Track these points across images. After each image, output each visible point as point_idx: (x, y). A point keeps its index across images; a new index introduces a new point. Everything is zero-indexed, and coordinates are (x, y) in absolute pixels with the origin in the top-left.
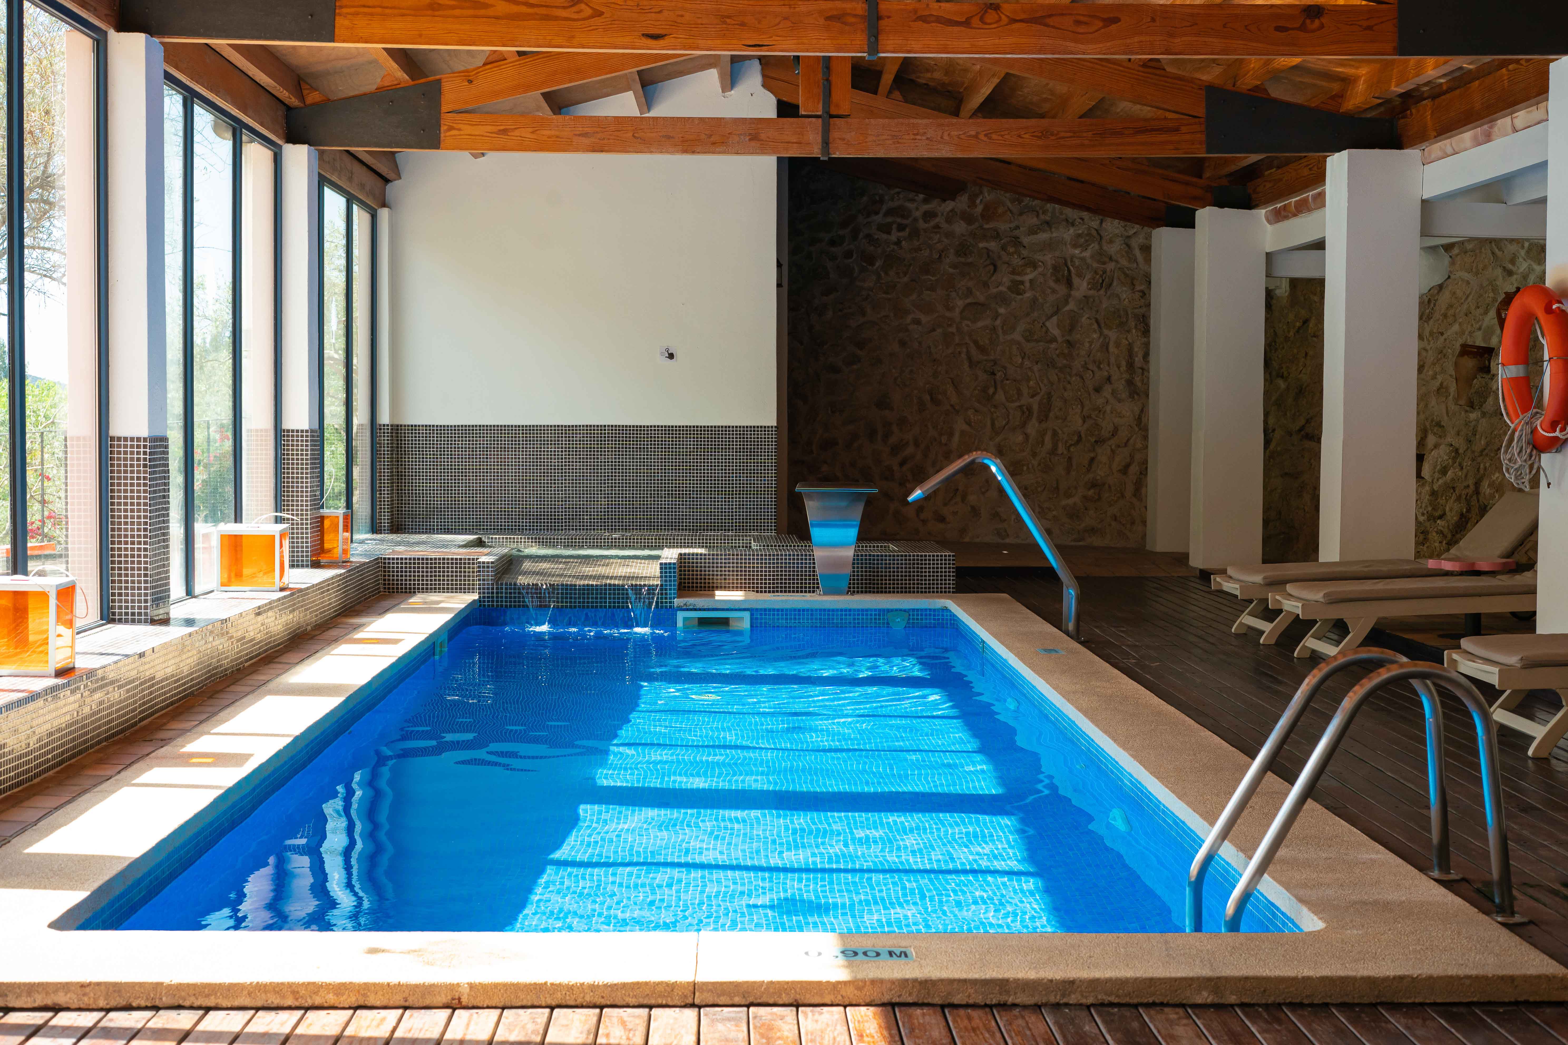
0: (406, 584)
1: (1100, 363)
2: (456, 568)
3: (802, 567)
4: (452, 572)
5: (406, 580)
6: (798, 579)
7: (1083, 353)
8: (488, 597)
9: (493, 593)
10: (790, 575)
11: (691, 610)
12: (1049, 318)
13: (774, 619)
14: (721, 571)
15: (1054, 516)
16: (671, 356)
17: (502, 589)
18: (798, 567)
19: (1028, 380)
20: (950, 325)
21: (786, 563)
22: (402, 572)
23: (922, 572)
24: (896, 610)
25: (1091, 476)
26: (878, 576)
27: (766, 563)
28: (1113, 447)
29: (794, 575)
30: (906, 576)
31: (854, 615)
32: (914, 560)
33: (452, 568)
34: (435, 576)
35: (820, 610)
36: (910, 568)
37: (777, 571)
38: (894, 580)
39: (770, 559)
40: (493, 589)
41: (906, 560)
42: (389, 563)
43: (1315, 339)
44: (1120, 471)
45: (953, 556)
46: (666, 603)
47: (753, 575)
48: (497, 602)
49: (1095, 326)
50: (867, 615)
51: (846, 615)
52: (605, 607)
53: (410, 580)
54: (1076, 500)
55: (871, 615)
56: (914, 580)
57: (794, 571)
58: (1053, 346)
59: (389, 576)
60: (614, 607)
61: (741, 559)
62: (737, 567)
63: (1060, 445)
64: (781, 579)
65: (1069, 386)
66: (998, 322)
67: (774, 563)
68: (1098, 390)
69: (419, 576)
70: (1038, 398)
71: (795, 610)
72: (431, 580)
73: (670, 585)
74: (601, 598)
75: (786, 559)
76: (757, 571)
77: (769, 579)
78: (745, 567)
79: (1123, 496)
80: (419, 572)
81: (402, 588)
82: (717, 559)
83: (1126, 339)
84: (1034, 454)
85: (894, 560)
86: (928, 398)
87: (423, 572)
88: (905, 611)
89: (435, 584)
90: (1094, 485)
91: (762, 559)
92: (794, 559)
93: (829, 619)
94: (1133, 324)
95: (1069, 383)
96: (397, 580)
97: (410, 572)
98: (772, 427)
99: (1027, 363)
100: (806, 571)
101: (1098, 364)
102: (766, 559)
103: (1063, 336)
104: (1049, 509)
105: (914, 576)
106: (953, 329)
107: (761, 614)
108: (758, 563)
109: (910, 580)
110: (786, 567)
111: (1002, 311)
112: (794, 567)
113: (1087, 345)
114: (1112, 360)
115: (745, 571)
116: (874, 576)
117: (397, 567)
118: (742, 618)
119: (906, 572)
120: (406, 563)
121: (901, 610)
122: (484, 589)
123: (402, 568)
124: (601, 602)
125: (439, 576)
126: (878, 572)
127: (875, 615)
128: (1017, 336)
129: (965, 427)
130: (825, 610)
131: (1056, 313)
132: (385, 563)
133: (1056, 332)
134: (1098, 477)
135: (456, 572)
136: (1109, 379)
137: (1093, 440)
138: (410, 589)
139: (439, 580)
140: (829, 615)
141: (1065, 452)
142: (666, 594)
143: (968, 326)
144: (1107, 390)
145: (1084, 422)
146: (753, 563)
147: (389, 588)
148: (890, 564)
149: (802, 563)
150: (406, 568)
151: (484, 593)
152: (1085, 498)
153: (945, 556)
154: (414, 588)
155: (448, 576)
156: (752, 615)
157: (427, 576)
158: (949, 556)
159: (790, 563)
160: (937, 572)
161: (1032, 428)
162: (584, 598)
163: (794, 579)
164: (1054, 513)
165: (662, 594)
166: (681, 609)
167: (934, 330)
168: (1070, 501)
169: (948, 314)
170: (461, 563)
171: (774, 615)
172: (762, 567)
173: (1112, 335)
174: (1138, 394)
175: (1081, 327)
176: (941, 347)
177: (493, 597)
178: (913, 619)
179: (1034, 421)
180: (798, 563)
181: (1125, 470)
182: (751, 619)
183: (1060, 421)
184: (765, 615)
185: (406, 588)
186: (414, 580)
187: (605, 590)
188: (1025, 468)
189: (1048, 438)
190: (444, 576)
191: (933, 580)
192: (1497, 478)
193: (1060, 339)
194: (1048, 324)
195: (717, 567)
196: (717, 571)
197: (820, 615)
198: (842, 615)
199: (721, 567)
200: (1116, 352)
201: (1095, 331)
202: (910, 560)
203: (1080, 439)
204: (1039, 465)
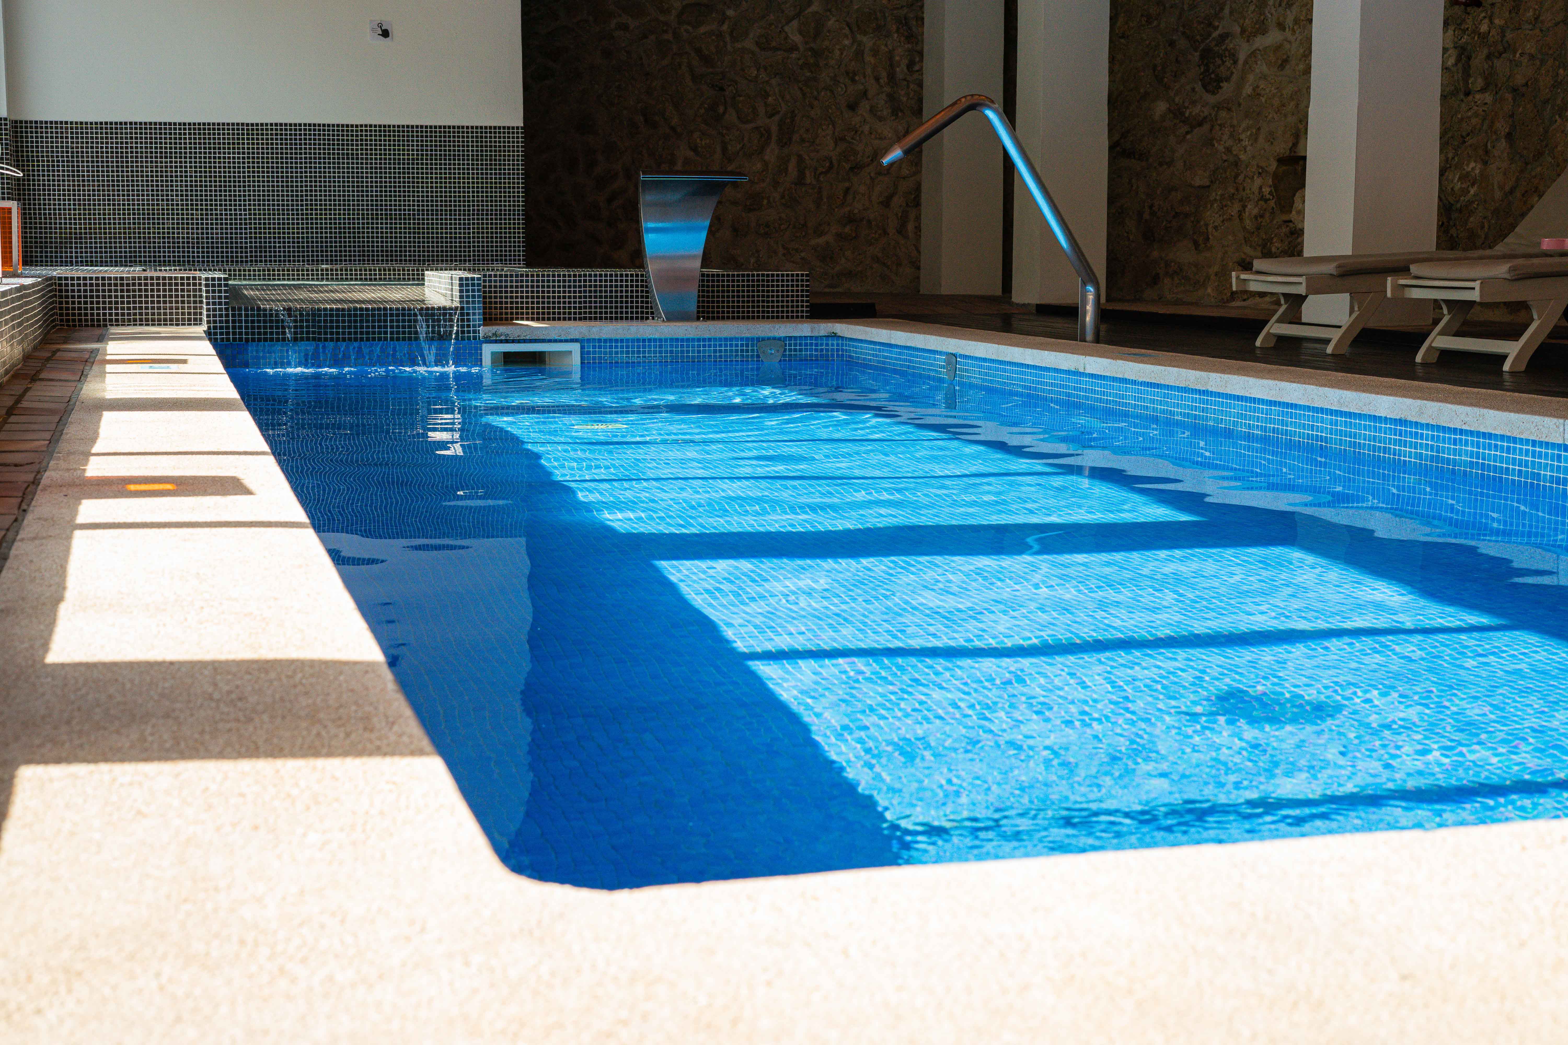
0: (92, 314)
1: (855, 74)
2: (165, 290)
3: (616, 292)
4: (158, 296)
5: (92, 309)
6: (611, 307)
7: (832, 63)
8: (221, 328)
9: (227, 322)
10: (601, 302)
11: (501, 342)
12: (789, 21)
13: (611, 353)
14: (512, 297)
15: (802, 259)
16: (385, 34)
17: (240, 315)
18: (611, 292)
19: (767, 95)
20: (666, 32)
21: (595, 286)
22: (85, 297)
23: (768, 297)
24: (769, 339)
25: (847, 209)
26: (713, 302)
27: (570, 287)
28: (872, 175)
29: (606, 302)
30: (748, 302)
31: (715, 346)
32: (758, 281)
33: (158, 290)
34: (134, 302)
35: (671, 340)
36: (753, 291)
37: (585, 297)
38: (733, 307)
39: (575, 281)
40: (227, 315)
41: (748, 281)
42: (67, 285)
43: (1122, 40)
44: (882, 203)
45: (807, 275)
46: (469, 332)
47: (554, 303)
48: (234, 333)
49: (847, 31)
50: (731, 345)
51: (704, 346)
52: (386, 339)
53: (98, 309)
54: (829, 238)
55: (737, 346)
56: (758, 307)
57: (606, 297)
58: (794, 55)
59: (67, 303)
60: (398, 339)
61: (538, 281)
62: (533, 292)
63: (807, 172)
64: (590, 307)
65: (816, 103)
66: (725, 27)
67: (580, 286)
68: (852, 107)
69: (110, 303)
70: (776, 118)
71: (638, 340)
72: (129, 309)
73: (474, 308)
74: (379, 327)
75: (595, 281)
76: (559, 297)
77: (575, 308)
78: (543, 292)
79: (885, 233)
80: (110, 297)
81: (86, 320)
82: (506, 281)
83: (886, 45)
84: (776, 184)
85: (733, 281)
86: (642, 118)
87: (116, 297)
88: (780, 339)
89: (135, 314)
90: (850, 219)
91: (564, 281)
92: (606, 281)
93: (682, 352)
94: (894, 27)
95: (816, 98)
96: (80, 309)
97: (98, 297)
98: (518, 128)
99: (763, 76)
100: (622, 297)
101: (852, 76)
102: (570, 281)
103: (806, 43)
104: (797, 250)
105: (758, 301)
106: (669, 36)
107: (594, 347)
108: (559, 287)
109: (753, 307)
110: (595, 292)
111: (730, 13)
112: (606, 292)
113: (837, 53)
114: (869, 71)
115: (543, 297)
116: (708, 302)
117: (79, 291)
118: (570, 352)
119: (748, 296)
120: (91, 285)
121: (774, 339)
122: (215, 316)
123: (85, 291)
124: (380, 333)
125: (140, 302)
126: (713, 297)
127: (742, 345)
128: (749, 43)
129: (691, 154)
130: (677, 340)
131: (798, 15)
132: (60, 285)
133: (797, 38)
134: (856, 211)
135: (165, 296)
136: (865, 93)
137: (847, 166)
138: (98, 320)
139: (141, 308)
140: (682, 346)
141: (814, 182)
142: (468, 320)
143: (687, 31)
144: (865, 106)
145: (836, 145)
146: (554, 287)
147: (68, 320)
148: (728, 286)
149: (616, 286)
150: (91, 291)
151: (215, 322)
152: (839, 236)
153: (797, 275)
154: (105, 320)
155: (153, 302)
156: (582, 347)
157: (122, 303)
158: (802, 275)
159: (601, 286)
160: (788, 296)
161: (771, 154)
162: (356, 327)
163: (606, 307)
164: (803, 254)
165: (463, 320)
166: (488, 340)
167: (645, 37)
168: (821, 241)
169: (662, 18)
170: (170, 285)
171: (611, 347)
172: (564, 292)
173: (868, 41)
174: (902, 111)
175: (829, 31)
176: (654, 57)
177: (228, 328)
178: (790, 350)
179: (773, 145)
180: (611, 286)
181: (886, 203)
182: (582, 353)
183: (807, 144)
184: (600, 347)
185: (92, 320)
186: (104, 309)
187: (385, 315)
188: (765, 202)
189: (792, 165)
190: (146, 302)
191: (783, 307)
192: (1473, 169)
193: (801, 47)
194: (786, 29)
195: (506, 292)
196: (506, 297)
197: (671, 346)
198: (699, 346)
199: (512, 292)
200: (873, 61)
201: (846, 36)
202: (753, 281)
203: (831, 167)
204: (783, 197)
